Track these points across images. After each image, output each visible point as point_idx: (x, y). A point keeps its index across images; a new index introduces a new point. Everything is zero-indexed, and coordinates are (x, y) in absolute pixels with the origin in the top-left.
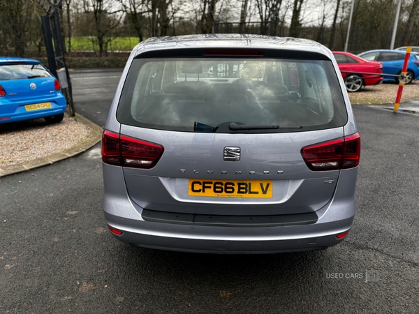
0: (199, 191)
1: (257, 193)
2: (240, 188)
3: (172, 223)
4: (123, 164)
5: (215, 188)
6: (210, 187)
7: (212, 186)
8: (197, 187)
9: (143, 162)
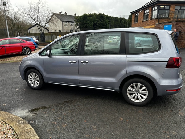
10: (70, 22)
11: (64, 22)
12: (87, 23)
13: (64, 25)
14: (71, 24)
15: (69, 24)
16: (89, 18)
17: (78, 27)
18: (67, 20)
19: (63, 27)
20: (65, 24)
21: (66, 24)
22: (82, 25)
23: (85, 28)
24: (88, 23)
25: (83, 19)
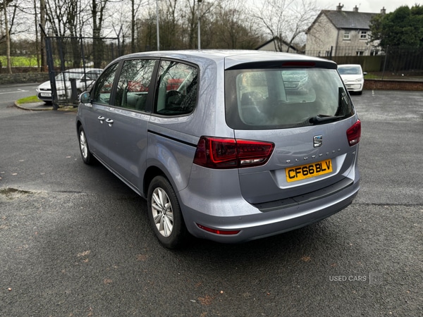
0: (294, 177)
1: (325, 170)
2: (317, 168)
3: (284, 208)
4: (239, 166)
5: (303, 171)
6: (300, 172)
7: (301, 170)
8: (293, 174)
9: (255, 161)
10: (361, 29)
11: (343, 32)
12: (402, 33)
13: (341, 39)
14: (362, 36)
15: (356, 36)
16: (411, 17)
17: (377, 42)
18: (352, 26)
19: (339, 43)
20: (345, 36)
21: (348, 36)
22: (389, 36)
23: (395, 45)
24: (406, 31)
25: (393, 21)
